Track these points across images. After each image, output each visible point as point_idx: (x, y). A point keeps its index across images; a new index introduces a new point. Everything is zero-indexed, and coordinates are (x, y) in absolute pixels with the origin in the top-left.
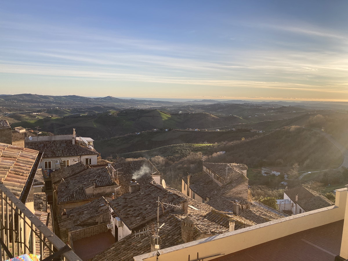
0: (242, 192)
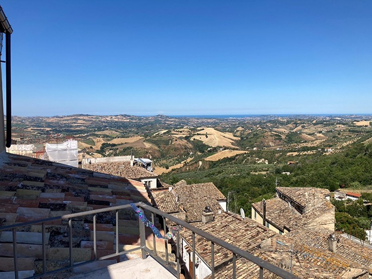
0: (328, 223)
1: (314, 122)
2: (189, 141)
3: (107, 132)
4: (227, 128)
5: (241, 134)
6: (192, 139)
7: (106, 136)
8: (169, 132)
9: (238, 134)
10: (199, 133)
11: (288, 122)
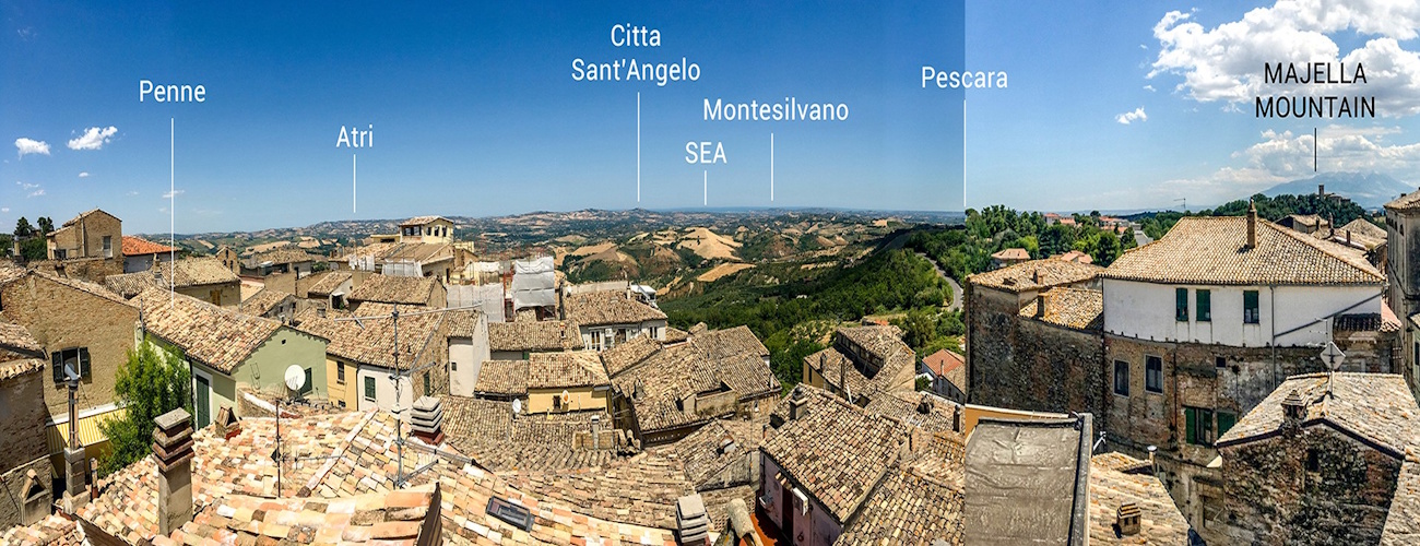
0: (909, 378)
1: (833, 219)
2: (675, 250)
3: (570, 238)
4: (725, 228)
5: (745, 238)
6: (679, 247)
7: (569, 244)
8: (650, 236)
9: (740, 237)
10: (688, 236)
11: (801, 219)
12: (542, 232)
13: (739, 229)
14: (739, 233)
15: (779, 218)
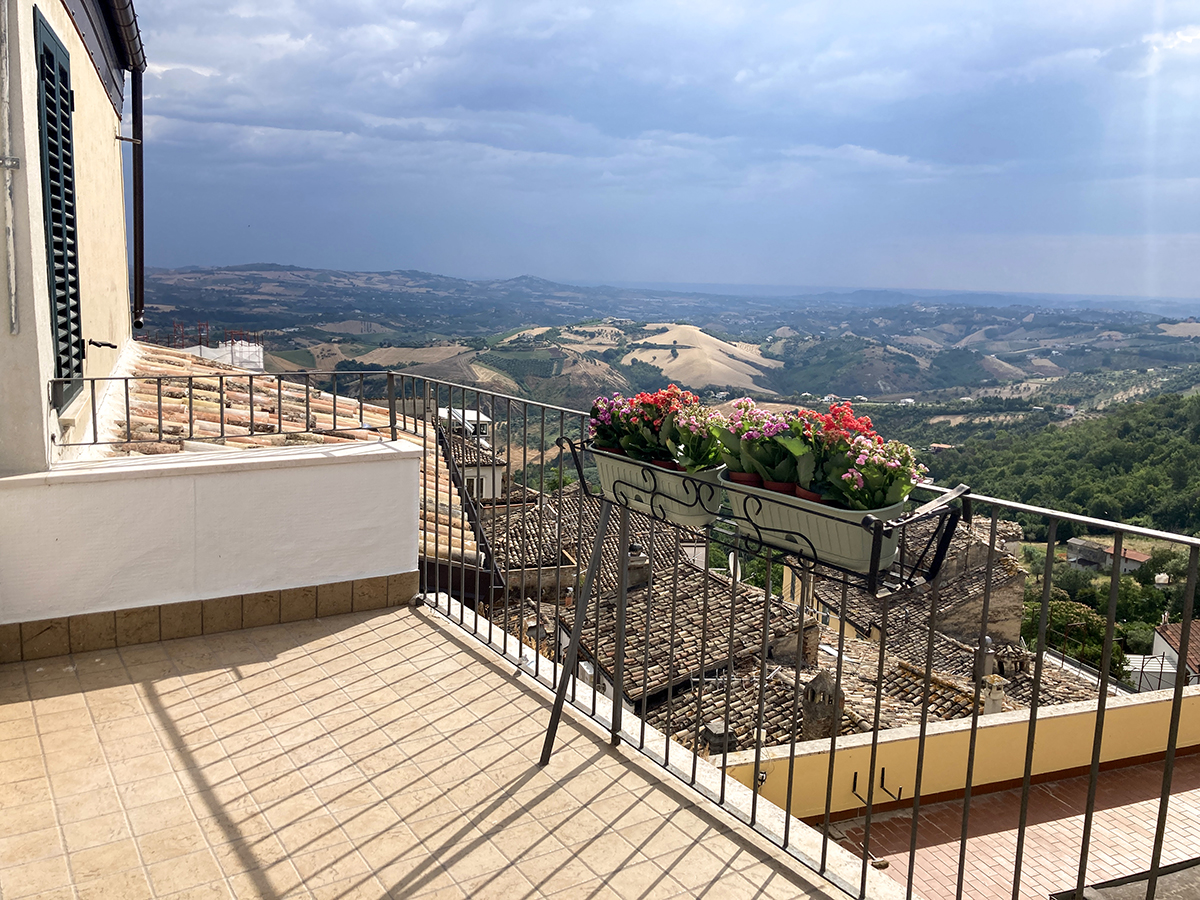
1: (1028, 319)
2: (616, 366)
3: (354, 328)
4: (744, 327)
5: (787, 349)
6: (626, 361)
7: (347, 339)
8: (553, 335)
9: (777, 348)
10: (651, 340)
11: (943, 317)
12: (277, 309)
13: (778, 332)
14: (775, 340)
15: (885, 313)
